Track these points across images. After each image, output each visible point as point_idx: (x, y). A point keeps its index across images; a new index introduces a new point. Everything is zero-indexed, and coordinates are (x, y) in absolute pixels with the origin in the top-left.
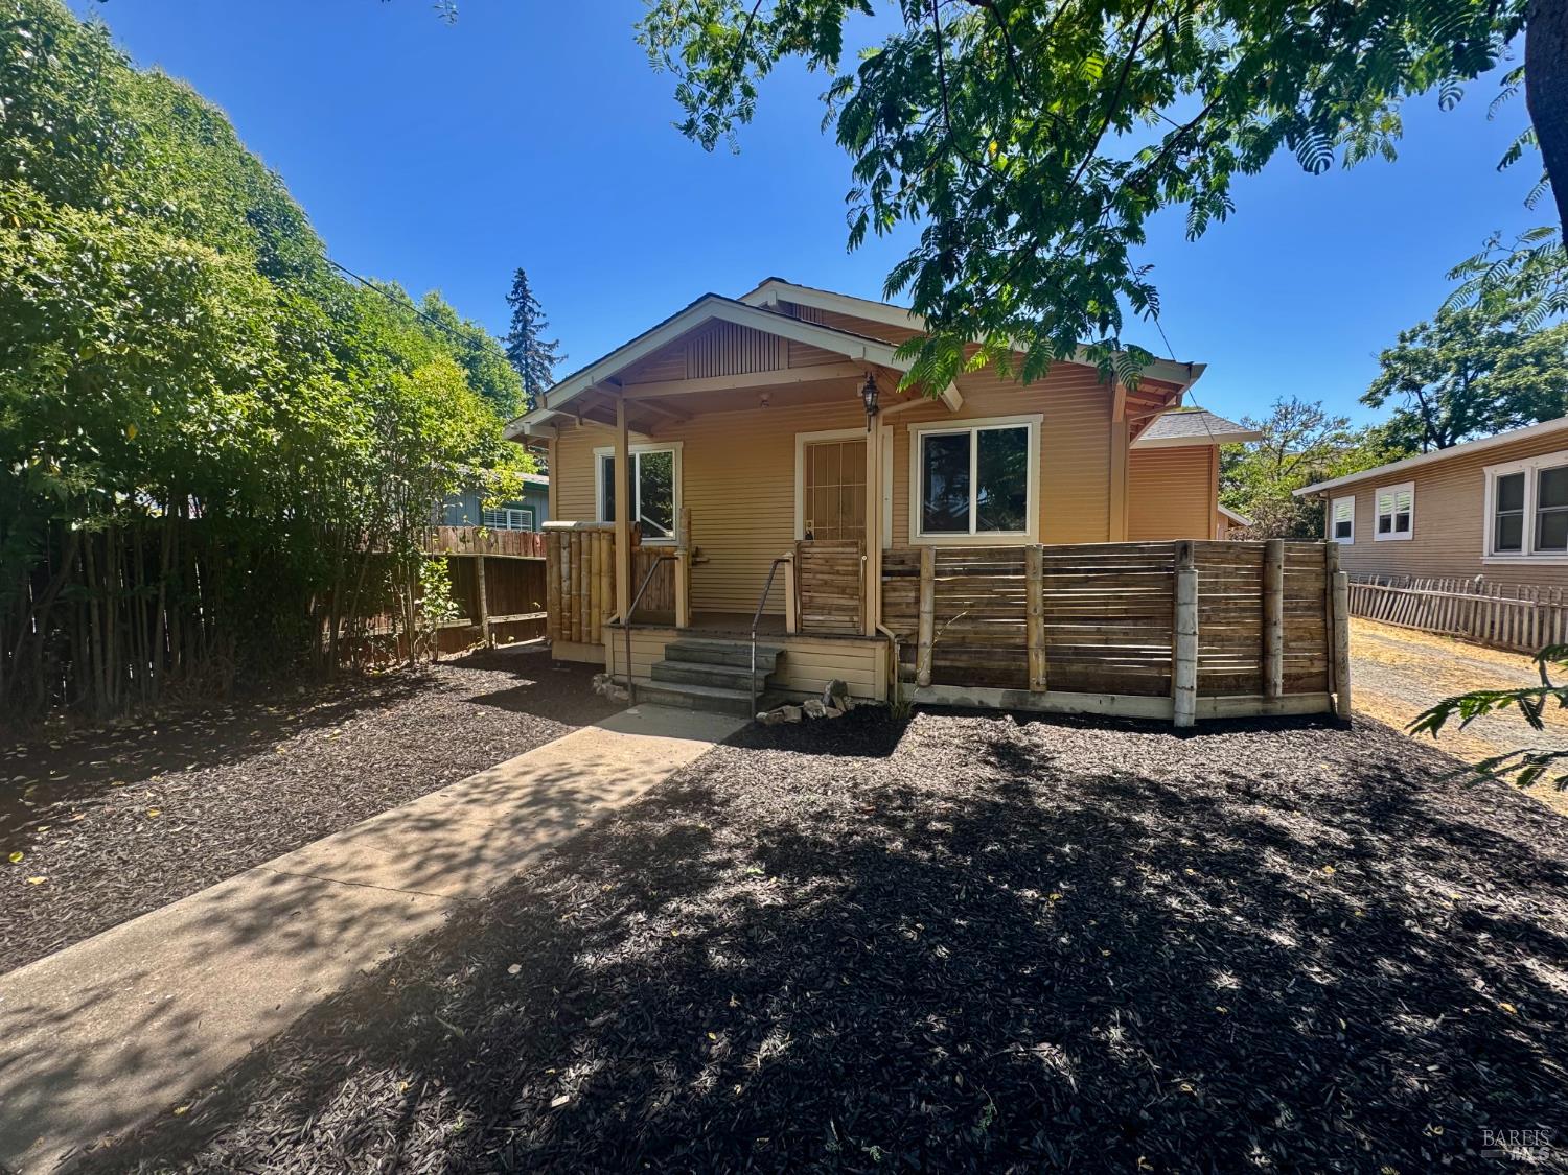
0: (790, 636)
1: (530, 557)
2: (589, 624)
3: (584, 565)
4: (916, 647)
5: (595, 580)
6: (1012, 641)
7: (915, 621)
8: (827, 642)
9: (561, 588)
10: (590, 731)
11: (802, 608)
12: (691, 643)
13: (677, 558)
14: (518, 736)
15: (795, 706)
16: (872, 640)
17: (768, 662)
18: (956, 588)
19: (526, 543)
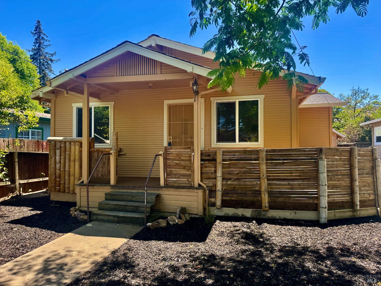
0: (162, 187)
1: (41, 152)
2: (69, 184)
3: (67, 157)
4: (215, 191)
5: (72, 163)
6: (254, 189)
7: (214, 180)
8: (178, 190)
9: (56, 167)
10: (69, 235)
11: (167, 175)
12: (118, 192)
13: (111, 154)
14: (34, 239)
15: (164, 219)
16: (196, 189)
17: (152, 199)
18: (231, 166)
19: (38, 145)
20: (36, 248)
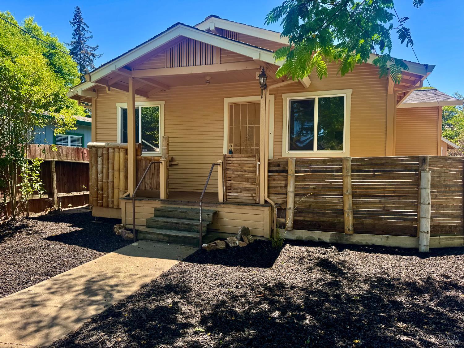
0: (220, 203)
1: (81, 161)
2: (113, 197)
3: (110, 166)
4: (285, 209)
5: (116, 174)
6: (335, 207)
7: (285, 196)
8: (239, 207)
9: (97, 178)
10: (112, 255)
11: (227, 189)
12: (168, 208)
13: (161, 163)
14: (72, 258)
15: (223, 240)
16: (262, 206)
17: (209, 217)
18: (306, 179)
19: (78, 154)
20: (75, 266)
